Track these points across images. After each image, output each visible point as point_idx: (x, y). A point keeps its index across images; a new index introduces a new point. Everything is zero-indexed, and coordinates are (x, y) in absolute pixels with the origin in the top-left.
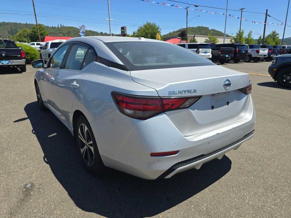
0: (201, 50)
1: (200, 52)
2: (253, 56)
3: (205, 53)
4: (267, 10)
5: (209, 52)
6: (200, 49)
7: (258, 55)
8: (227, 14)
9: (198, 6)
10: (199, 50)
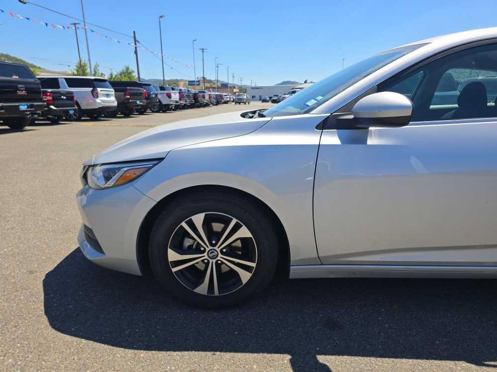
0: (101, 91)
1: (99, 95)
2: (164, 102)
3: (107, 97)
4: (134, 32)
5: (112, 95)
6: (99, 89)
7: (171, 101)
8: (86, 28)
9: (25, 3)
10: (97, 90)
